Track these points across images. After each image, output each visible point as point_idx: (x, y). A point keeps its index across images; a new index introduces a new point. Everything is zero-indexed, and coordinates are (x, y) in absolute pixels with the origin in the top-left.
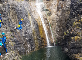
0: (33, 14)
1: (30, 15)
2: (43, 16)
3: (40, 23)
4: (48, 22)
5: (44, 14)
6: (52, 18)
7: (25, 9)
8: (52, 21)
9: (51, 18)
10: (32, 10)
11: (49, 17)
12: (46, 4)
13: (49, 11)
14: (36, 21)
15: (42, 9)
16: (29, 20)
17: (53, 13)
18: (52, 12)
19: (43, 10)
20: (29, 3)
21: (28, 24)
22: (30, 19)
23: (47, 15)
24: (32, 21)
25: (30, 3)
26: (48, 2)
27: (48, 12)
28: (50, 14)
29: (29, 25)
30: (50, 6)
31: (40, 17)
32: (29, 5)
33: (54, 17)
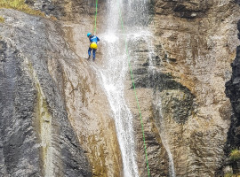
0: (74, 102)
1: (50, 112)
2: (137, 117)
3: (109, 162)
4: (166, 157)
5: (146, 104)
6: (193, 136)
7: (20, 73)
8: (188, 158)
9: (187, 135)
10: (73, 77)
11: (175, 126)
12: (173, 38)
13: (182, 88)
14: (85, 146)
15: (139, 72)
16: (38, 140)
17: (209, 101)
18: (200, 97)
19: (142, 79)
20: (58, 26)
21: (24, 161)
22: (46, 133)
23: (167, 110)
24: (52, 149)
25: (65, 25)
26: (185, 24)
27: (175, 93)
28: (186, 107)
29: (31, 168)
30: (195, 53)
31: (112, 123)
32: (54, 40)
33: (212, 129)
